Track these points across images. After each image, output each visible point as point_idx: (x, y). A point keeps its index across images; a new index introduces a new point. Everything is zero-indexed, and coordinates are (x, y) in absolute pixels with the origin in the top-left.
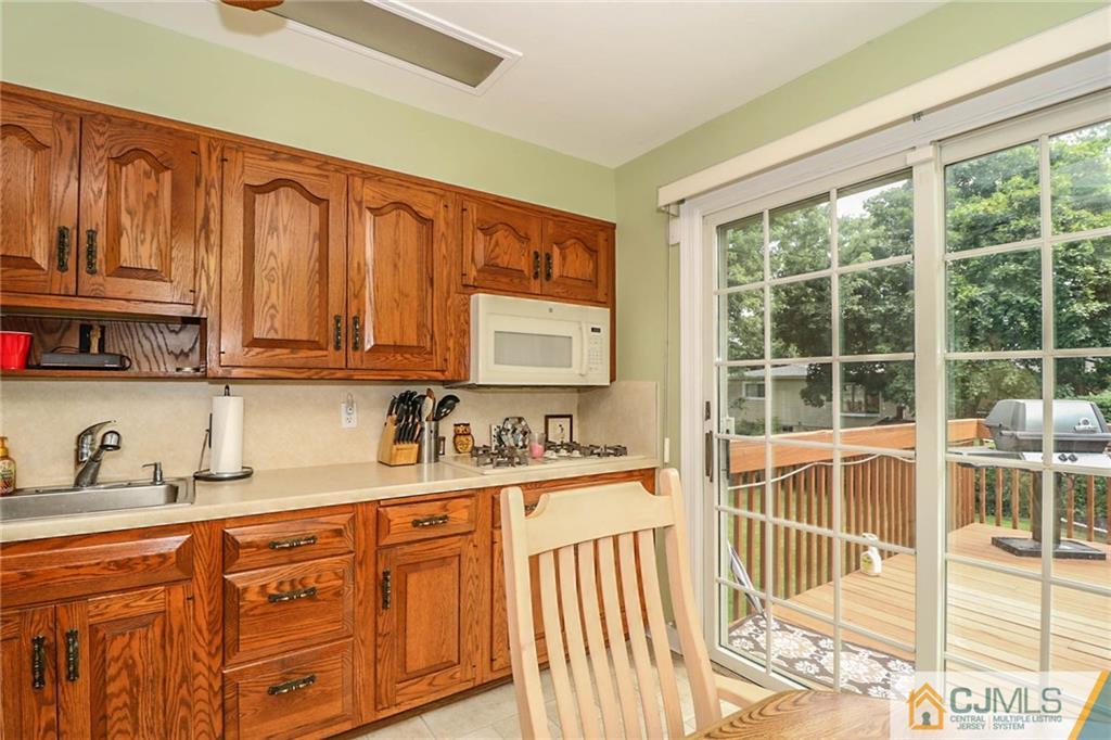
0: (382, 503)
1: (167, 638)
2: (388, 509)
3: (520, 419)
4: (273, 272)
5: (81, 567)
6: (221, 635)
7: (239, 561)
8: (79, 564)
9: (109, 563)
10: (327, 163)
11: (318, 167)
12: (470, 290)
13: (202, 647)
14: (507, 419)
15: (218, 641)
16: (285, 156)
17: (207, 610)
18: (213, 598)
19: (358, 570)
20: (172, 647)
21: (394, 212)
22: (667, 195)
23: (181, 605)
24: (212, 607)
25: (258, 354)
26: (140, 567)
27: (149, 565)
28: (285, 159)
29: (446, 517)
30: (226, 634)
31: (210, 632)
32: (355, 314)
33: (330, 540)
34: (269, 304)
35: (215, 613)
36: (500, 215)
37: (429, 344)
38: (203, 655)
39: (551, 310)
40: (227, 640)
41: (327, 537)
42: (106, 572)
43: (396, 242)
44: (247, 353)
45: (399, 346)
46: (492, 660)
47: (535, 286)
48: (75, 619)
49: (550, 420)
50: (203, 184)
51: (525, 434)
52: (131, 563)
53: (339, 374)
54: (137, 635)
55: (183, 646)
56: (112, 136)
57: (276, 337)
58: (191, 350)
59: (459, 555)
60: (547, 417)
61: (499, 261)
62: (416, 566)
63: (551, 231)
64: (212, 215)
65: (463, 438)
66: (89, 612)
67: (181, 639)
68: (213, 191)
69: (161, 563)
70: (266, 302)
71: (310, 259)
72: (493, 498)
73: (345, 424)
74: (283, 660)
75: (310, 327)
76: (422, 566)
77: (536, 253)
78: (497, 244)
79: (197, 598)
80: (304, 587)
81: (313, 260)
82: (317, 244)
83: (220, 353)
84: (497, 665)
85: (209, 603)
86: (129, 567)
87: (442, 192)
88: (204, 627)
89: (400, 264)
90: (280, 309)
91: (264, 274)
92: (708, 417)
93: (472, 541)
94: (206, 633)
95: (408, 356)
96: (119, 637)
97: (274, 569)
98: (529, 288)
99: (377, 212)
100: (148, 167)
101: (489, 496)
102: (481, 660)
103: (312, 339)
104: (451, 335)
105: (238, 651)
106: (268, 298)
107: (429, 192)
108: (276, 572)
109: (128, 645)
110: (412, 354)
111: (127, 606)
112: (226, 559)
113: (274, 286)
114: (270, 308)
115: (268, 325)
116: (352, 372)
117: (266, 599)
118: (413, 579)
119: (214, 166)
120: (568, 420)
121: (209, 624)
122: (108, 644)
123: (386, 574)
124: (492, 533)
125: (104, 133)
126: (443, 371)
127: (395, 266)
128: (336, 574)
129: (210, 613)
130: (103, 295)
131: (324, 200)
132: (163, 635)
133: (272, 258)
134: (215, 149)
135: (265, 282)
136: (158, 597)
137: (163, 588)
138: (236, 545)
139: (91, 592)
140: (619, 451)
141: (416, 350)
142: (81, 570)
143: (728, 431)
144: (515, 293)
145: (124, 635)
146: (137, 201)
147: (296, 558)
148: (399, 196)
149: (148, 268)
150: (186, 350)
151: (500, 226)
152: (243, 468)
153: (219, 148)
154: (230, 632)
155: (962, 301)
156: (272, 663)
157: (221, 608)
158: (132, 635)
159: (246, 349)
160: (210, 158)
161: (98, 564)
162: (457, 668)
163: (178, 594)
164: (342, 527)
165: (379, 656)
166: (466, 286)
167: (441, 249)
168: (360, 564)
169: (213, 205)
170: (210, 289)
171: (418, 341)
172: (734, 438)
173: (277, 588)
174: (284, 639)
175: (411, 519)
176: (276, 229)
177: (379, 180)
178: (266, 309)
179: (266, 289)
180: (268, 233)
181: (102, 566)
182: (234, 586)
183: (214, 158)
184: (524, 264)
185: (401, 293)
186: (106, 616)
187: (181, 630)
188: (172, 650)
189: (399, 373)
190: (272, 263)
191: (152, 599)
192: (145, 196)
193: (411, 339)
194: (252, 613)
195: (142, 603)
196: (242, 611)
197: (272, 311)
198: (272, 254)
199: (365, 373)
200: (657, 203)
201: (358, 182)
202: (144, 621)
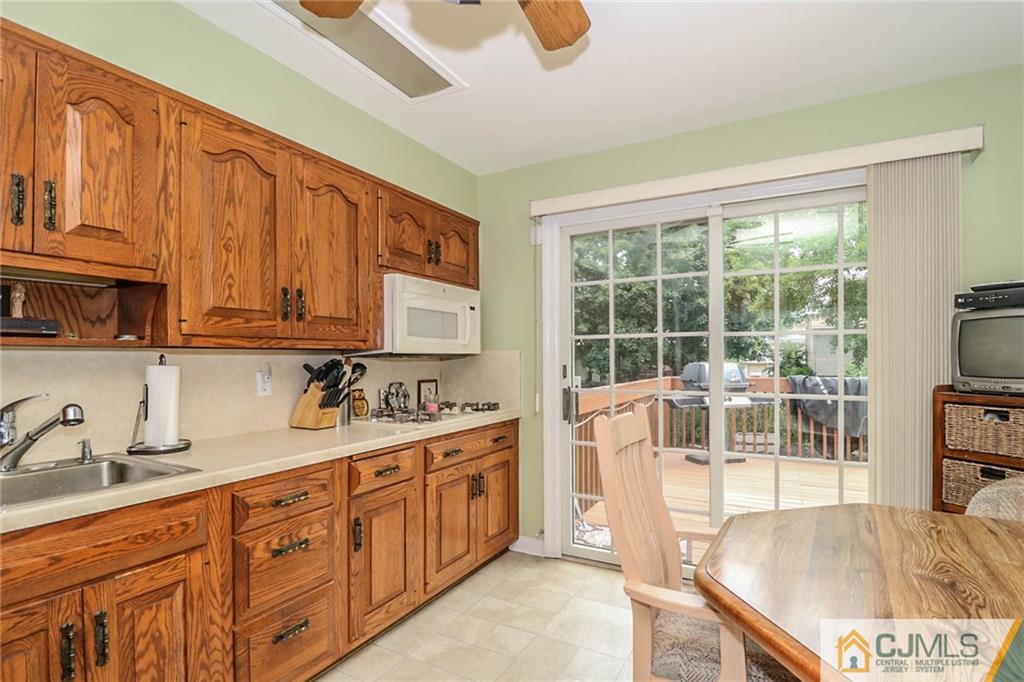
0: (354, 458)
1: (188, 606)
2: (358, 463)
3: (401, 384)
4: (230, 242)
5: (109, 544)
6: (231, 594)
7: (248, 521)
8: (108, 541)
9: (136, 537)
10: (273, 140)
11: (266, 142)
12: (384, 270)
13: (216, 609)
14: (391, 384)
15: (229, 601)
16: (237, 128)
17: (220, 574)
18: (224, 561)
19: (336, 519)
20: (192, 613)
21: (329, 194)
22: (537, 208)
23: (200, 570)
24: (223, 570)
25: (216, 323)
26: (165, 538)
27: (173, 535)
28: (237, 130)
29: (398, 467)
30: (236, 594)
31: (222, 593)
32: (298, 287)
33: (317, 495)
34: (227, 274)
35: (227, 574)
36: (406, 206)
37: (355, 318)
38: (217, 618)
39: (444, 291)
40: (238, 598)
41: (316, 492)
42: (133, 547)
43: (330, 221)
44: (207, 321)
45: (335, 318)
46: (426, 584)
47: (429, 269)
48: (102, 600)
49: (422, 385)
50: (162, 145)
51: (405, 397)
52: (156, 535)
53: (286, 344)
54: (163, 606)
55: (201, 612)
56: (72, 79)
57: (233, 306)
58: (108, 316)
59: (405, 499)
60: (420, 382)
61: (405, 246)
62: (376, 511)
63: (439, 223)
64: (171, 179)
65: (358, 403)
66: (116, 590)
67: (200, 604)
68: (172, 154)
69: (183, 531)
70: (224, 272)
71: (262, 231)
72: (425, 448)
73: (260, 393)
74: (282, 610)
75: (263, 298)
76: (382, 510)
77: (429, 241)
78: (403, 231)
79: (212, 563)
80: (299, 539)
81: (264, 233)
82: (267, 217)
83: (180, 321)
84: (429, 588)
85: (222, 566)
86: (156, 538)
87: (363, 180)
88: (218, 590)
89: (334, 244)
90: (235, 277)
91: (223, 243)
92: (565, 377)
93: (413, 485)
94: (219, 595)
95: (339, 327)
96: (146, 612)
97: (275, 526)
98: (424, 271)
99: (315, 193)
100: (110, 120)
101: (422, 446)
102: (419, 586)
103: (264, 309)
104: (371, 309)
105: (249, 607)
106: (226, 267)
107: (354, 179)
108: (276, 528)
109: (155, 618)
110: (343, 326)
111: (152, 578)
112: (237, 521)
113: (231, 255)
114: (228, 277)
115: (227, 294)
116: (295, 342)
117: (270, 555)
118: (375, 521)
119: (173, 128)
120: (434, 383)
121: (222, 586)
122: (136, 620)
123: (357, 520)
124: (425, 477)
125: (63, 75)
126: (364, 341)
127: (330, 244)
128: (323, 525)
129: (222, 575)
130: (62, 254)
131: (271, 175)
132: (184, 604)
133: (229, 227)
134: (173, 111)
135: (224, 251)
136: (180, 565)
137: (183, 556)
138: (247, 507)
139: (116, 569)
140: (492, 407)
141: (346, 322)
142: (109, 548)
143: (577, 387)
144: (415, 274)
145: (151, 608)
146: (100, 154)
147: (292, 514)
148: (333, 179)
149: (111, 228)
150: (103, 316)
151: (405, 215)
152: (180, 440)
153: (177, 111)
154: (241, 591)
155: (635, 293)
156: (274, 613)
157: (231, 569)
158: (158, 607)
159: (206, 318)
160: (168, 117)
161: (125, 539)
162: (405, 595)
163: (197, 560)
164: (325, 482)
165: (352, 594)
166: (381, 266)
167: (364, 232)
168: (337, 513)
169: (172, 167)
170: (170, 255)
171: (348, 313)
172: (581, 391)
173: (279, 544)
174: (283, 591)
175: (374, 470)
176: (233, 199)
177: (316, 162)
178: (224, 279)
179: (224, 258)
180: (226, 202)
181: (129, 540)
182: (244, 546)
183: (173, 120)
184: (421, 250)
185: (335, 269)
186: (132, 592)
187: (200, 596)
188: (193, 617)
189: (333, 343)
190: (230, 233)
191: (174, 569)
192: (108, 152)
193: (343, 313)
194: (259, 570)
195: (165, 573)
196: (251, 568)
197: (230, 280)
198: (229, 224)
199: (306, 342)
200: (530, 213)
201: (300, 161)
202: (167, 592)
